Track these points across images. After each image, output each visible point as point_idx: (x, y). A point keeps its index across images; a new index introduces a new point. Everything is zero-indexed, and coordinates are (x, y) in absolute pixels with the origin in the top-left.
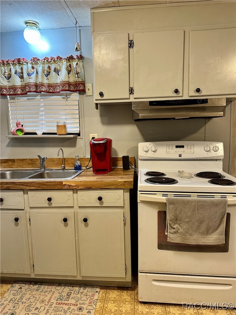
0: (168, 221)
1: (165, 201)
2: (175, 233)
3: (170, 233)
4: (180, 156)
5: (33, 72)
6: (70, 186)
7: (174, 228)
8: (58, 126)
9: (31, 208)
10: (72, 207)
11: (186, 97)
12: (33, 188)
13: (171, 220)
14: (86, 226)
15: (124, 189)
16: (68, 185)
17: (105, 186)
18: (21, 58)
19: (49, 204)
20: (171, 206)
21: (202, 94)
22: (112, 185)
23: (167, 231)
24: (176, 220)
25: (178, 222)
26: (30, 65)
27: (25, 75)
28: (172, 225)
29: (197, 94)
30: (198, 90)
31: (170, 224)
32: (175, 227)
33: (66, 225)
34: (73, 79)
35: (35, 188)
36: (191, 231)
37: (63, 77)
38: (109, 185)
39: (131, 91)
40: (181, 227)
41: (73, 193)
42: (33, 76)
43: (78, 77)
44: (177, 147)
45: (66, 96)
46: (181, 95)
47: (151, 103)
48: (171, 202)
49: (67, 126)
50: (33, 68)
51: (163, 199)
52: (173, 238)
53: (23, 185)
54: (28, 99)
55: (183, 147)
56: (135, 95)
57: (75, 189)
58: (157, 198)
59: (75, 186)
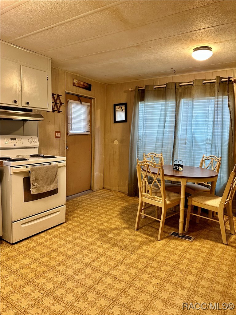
0: (31, 182)
1: (30, 170)
2: (35, 188)
3: (32, 189)
4: (15, 145)
7: (34, 185)
11: (20, 107)
13: (33, 181)
20: (33, 172)
21: (29, 106)
23: (31, 188)
24: (36, 180)
25: (36, 181)
28: (34, 184)
29: (27, 105)
30: (28, 103)
31: (32, 183)
32: (35, 184)
36: (43, 185)
40: (38, 183)
44: (11, 139)
46: (17, 104)
48: (33, 170)
51: (28, 169)
52: (34, 191)
55: (15, 139)
58: (24, 169)
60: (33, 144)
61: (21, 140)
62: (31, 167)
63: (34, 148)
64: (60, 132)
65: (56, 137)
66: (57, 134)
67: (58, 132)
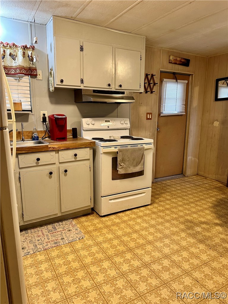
0: (118, 162)
1: (117, 151)
2: (122, 168)
3: (120, 168)
4: (108, 127)
6: (54, 148)
7: (121, 166)
8: (14, 103)
9: (21, 168)
10: (54, 164)
11: (113, 90)
12: (23, 152)
13: (120, 161)
14: (66, 175)
15: (90, 147)
16: (52, 147)
17: (79, 146)
19: (36, 163)
20: (121, 153)
21: (122, 88)
22: (83, 145)
23: (118, 168)
24: (123, 160)
25: (123, 162)
28: (121, 164)
29: (120, 88)
30: (120, 86)
31: (119, 164)
32: (122, 164)
33: (50, 177)
35: (25, 151)
36: (130, 166)
38: (81, 146)
39: (82, 81)
40: (125, 164)
41: (56, 153)
43: (33, 64)
44: (106, 121)
46: (111, 88)
47: (94, 91)
48: (120, 150)
51: (116, 150)
52: (121, 171)
55: (109, 121)
56: (85, 85)
57: (57, 151)
58: (113, 149)
59: (58, 148)
60: (124, 126)
61: (114, 122)
62: (119, 148)
63: (126, 129)
64: (151, 114)
65: (148, 119)
66: (148, 115)
67: (149, 114)
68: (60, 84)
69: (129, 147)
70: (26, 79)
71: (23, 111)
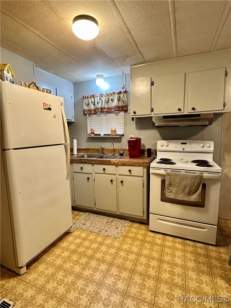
0: (166, 185)
1: (165, 174)
2: (170, 192)
4: (183, 149)
5: (100, 101)
6: (114, 163)
7: (170, 190)
8: (112, 131)
9: (95, 173)
10: (116, 174)
11: (186, 113)
12: (96, 163)
13: (168, 185)
14: (123, 185)
15: (143, 166)
17: (133, 164)
18: (94, 94)
20: (168, 177)
21: (196, 111)
22: (137, 164)
23: (166, 191)
24: (170, 185)
26: (99, 98)
27: (96, 103)
28: (168, 187)
29: (193, 111)
32: (170, 188)
33: (112, 184)
34: (121, 104)
36: (179, 192)
37: (115, 103)
38: (135, 164)
39: (152, 110)
40: (174, 189)
41: (116, 167)
42: (100, 104)
43: (124, 103)
44: (182, 144)
45: (117, 114)
46: (182, 112)
47: (164, 117)
48: (168, 175)
49: (117, 130)
50: (100, 99)
52: (169, 195)
53: (92, 161)
54: (97, 116)
55: (186, 144)
57: (117, 165)
58: (162, 172)
59: (117, 163)
60: (205, 149)
61: (192, 144)
62: (169, 171)
63: (208, 153)
68: (134, 115)
69: (183, 172)
70: (122, 113)
71: (117, 135)
